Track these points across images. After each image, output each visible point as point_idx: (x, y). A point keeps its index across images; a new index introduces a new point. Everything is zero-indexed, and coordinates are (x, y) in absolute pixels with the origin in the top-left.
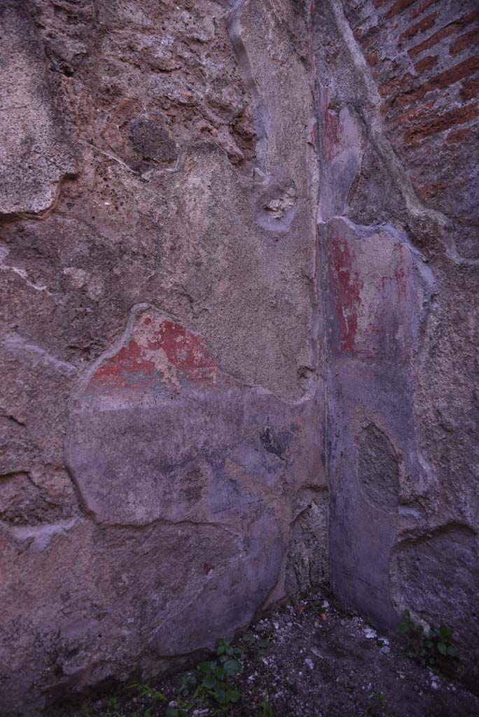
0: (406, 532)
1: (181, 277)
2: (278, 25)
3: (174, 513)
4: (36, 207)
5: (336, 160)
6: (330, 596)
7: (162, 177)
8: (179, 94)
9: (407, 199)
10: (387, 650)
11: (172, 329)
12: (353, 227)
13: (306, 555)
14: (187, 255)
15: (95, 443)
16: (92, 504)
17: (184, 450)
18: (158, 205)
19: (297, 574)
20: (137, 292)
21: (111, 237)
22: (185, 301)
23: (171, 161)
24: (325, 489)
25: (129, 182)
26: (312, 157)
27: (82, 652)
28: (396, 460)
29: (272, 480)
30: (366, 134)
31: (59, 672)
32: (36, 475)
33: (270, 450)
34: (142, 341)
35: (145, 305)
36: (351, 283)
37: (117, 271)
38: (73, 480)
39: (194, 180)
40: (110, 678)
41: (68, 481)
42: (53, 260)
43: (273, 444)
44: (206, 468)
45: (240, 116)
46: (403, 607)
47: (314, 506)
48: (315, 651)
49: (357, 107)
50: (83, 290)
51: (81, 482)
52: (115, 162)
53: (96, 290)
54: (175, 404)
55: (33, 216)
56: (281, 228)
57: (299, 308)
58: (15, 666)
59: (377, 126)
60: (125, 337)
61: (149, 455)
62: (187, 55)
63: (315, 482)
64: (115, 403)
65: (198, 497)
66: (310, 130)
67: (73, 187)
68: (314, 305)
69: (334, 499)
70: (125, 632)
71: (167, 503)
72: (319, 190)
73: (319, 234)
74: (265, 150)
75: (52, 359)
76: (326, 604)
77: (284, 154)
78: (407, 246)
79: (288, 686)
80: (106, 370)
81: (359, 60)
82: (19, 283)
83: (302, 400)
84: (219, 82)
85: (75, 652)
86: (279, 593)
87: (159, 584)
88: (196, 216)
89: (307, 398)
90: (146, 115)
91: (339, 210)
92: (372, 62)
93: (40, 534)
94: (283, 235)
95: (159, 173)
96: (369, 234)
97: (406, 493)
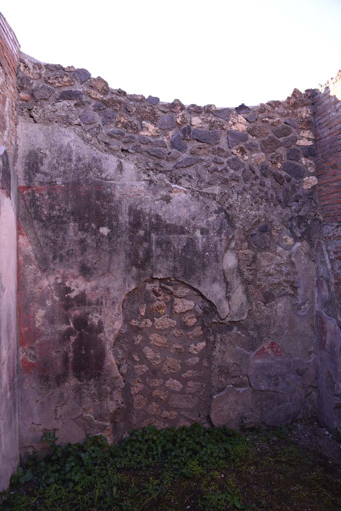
0: (336, 404)
1: (276, 330)
2: (305, 254)
3: (271, 389)
4: (243, 319)
5: (322, 293)
6: (317, 421)
7: (271, 305)
8: (276, 281)
9: (338, 314)
10: (330, 437)
11: (273, 344)
12: (325, 315)
13: (310, 407)
14: (277, 325)
15: (254, 370)
16: (252, 385)
17: (275, 373)
18: (270, 313)
19: (307, 412)
20: (265, 335)
21: (259, 322)
22: (276, 336)
23: (274, 300)
24: (317, 388)
25: (263, 308)
26: (316, 290)
27: (248, 419)
28: (334, 383)
29: (299, 383)
30: (329, 290)
31: (242, 422)
32: (241, 377)
33: (299, 374)
34: (265, 347)
35: (266, 338)
36: (325, 330)
37: (260, 331)
38: (249, 379)
39: (280, 304)
40: (253, 427)
41: (247, 378)
42: (246, 329)
43: (300, 373)
44: (280, 378)
45: (293, 282)
46: (336, 426)
47: (313, 392)
48: (309, 433)
49: (328, 281)
50: (253, 336)
51: (250, 379)
52: (260, 304)
53: (255, 336)
54: (273, 362)
55: (242, 320)
56: (304, 313)
57: (310, 335)
58: (234, 418)
59: (333, 289)
60: (261, 346)
61: (266, 374)
62: (278, 269)
63: (313, 385)
64: (259, 361)
65: (278, 386)
66: (315, 282)
67: (251, 311)
68: (315, 334)
69: (319, 391)
70: (258, 417)
71: (270, 386)
72: (318, 300)
73: (317, 313)
74: (300, 291)
75: (245, 351)
76: (316, 423)
77: (306, 292)
78: (337, 327)
79: (299, 438)
80: (257, 354)
81: (329, 267)
82: (240, 335)
83: (309, 361)
84: (288, 274)
85: (246, 418)
86: (300, 416)
87: (266, 406)
88: (280, 314)
89: (311, 360)
90: (268, 290)
91: (322, 309)
92: (333, 268)
93: (241, 390)
94: (305, 315)
95: (271, 303)
96: (329, 319)
97: (336, 393)
